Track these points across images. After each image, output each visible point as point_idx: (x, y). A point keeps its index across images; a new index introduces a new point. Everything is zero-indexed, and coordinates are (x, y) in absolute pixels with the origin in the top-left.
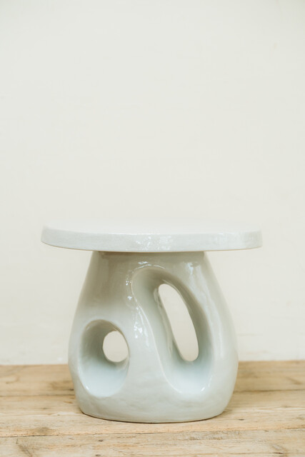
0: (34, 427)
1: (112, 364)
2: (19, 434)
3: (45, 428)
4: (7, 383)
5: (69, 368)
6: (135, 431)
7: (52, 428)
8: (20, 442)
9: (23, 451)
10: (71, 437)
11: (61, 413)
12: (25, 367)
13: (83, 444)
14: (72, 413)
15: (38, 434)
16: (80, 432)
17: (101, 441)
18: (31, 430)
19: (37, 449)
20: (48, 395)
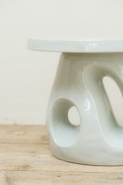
0: (21, 164)
1: (73, 127)
2: (10, 168)
3: (27, 165)
4: (18, 135)
5: (46, 127)
6: (82, 171)
7: (31, 166)
8: (8, 175)
9: (7, 181)
10: (41, 172)
11: (41, 156)
12: (32, 126)
13: (47, 178)
14: (48, 156)
15: (21, 169)
16: (48, 169)
17: (59, 176)
18: (18, 166)
19: (16, 180)
20: (38, 144)
